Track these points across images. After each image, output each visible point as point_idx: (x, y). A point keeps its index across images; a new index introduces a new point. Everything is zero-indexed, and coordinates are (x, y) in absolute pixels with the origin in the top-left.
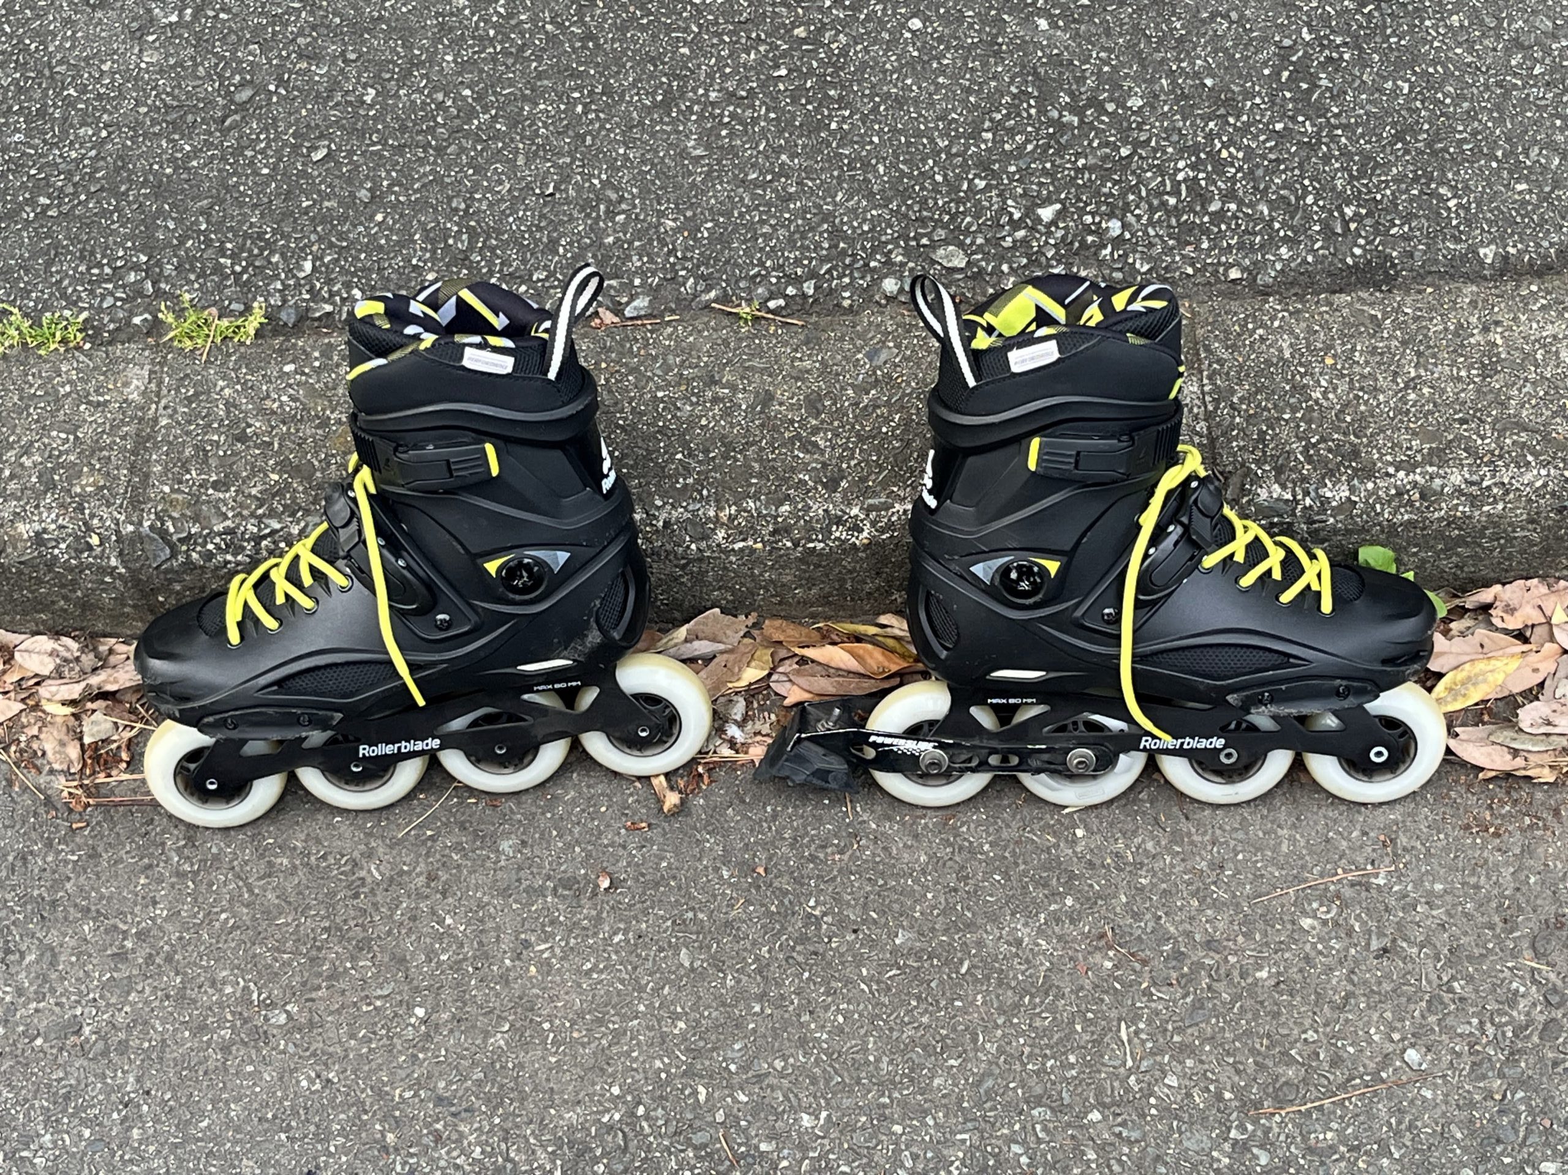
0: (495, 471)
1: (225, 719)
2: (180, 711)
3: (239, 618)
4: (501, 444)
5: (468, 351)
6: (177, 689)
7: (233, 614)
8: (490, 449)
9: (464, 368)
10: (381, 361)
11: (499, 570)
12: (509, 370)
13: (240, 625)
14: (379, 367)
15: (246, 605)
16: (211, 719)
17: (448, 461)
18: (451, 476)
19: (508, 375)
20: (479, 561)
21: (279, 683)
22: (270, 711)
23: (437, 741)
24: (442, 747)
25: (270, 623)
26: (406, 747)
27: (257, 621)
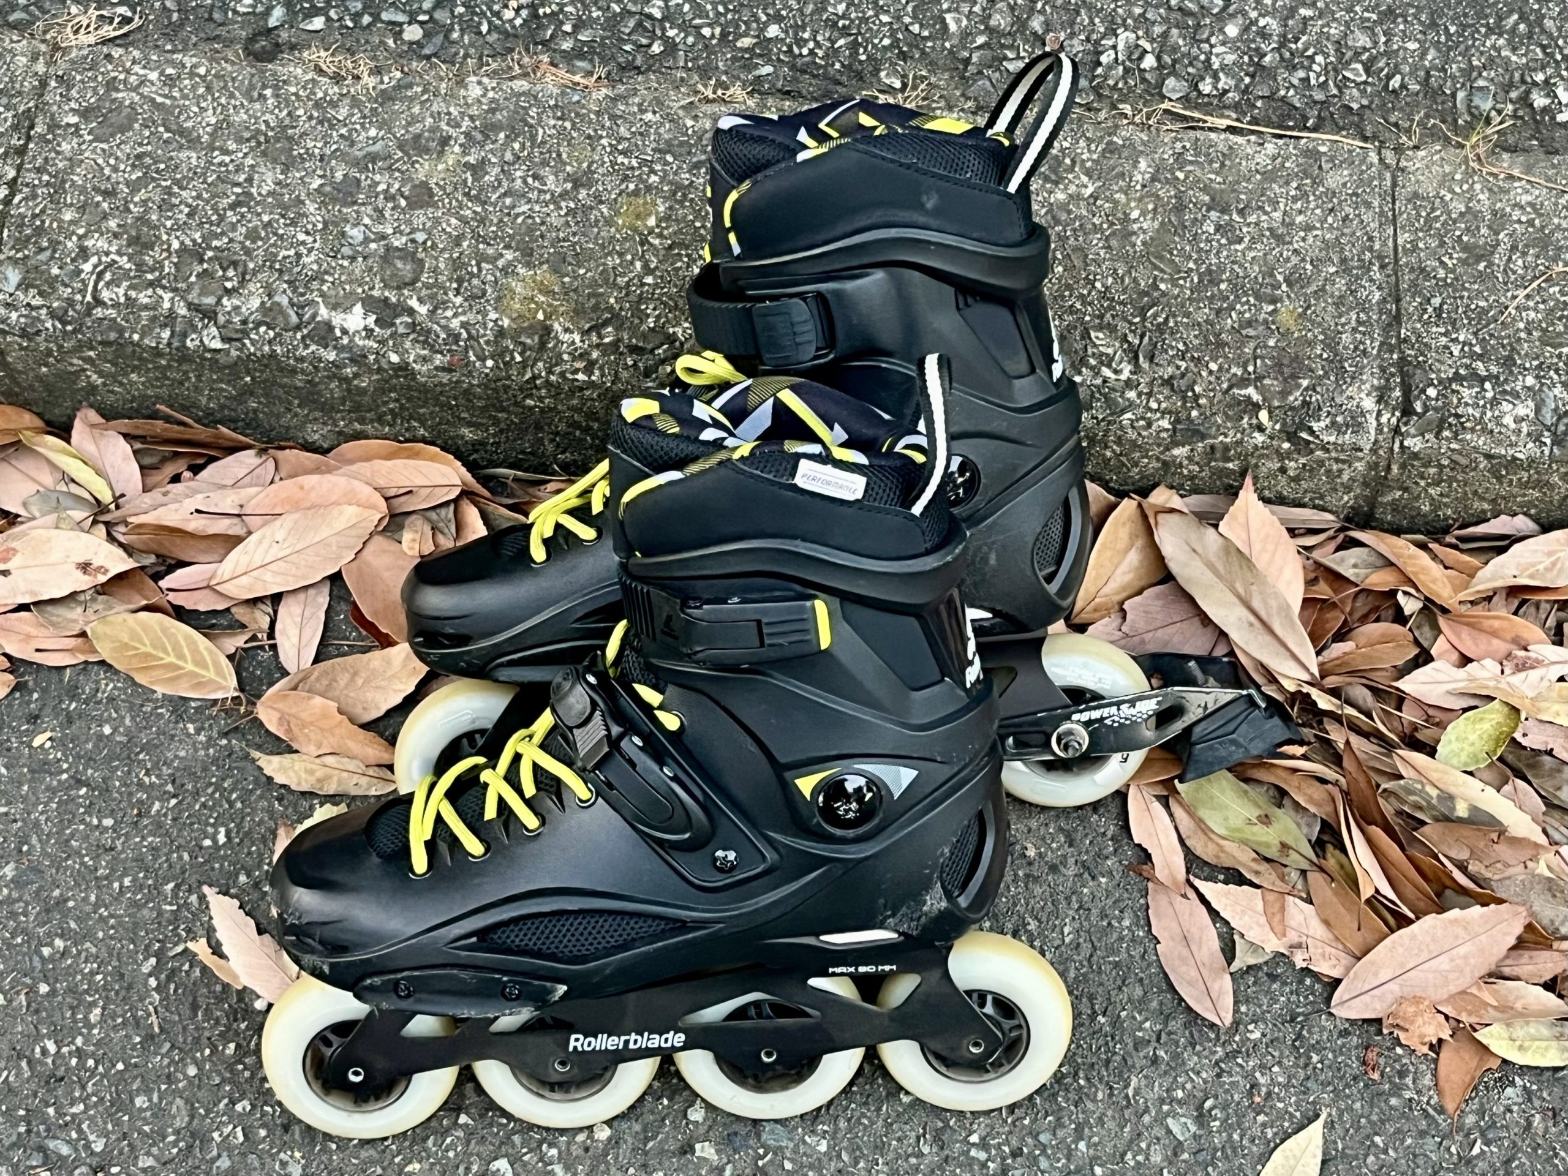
0: (825, 642)
1: (397, 983)
2: (332, 966)
3: (428, 837)
4: (836, 602)
5: (804, 464)
6: (328, 933)
7: (420, 831)
8: (821, 608)
9: (795, 488)
10: (674, 475)
11: (815, 792)
12: (859, 495)
13: (430, 846)
14: (670, 483)
15: (439, 819)
16: (377, 980)
17: (759, 622)
18: (762, 645)
19: (857, 501)
20: (787, 775)
21: (482, 934)
22: (464, 975)
23: (683, 1037)
24: (685, 1047)
25: (473, 845)
26: (636, 1041)
27: (455, 842)
